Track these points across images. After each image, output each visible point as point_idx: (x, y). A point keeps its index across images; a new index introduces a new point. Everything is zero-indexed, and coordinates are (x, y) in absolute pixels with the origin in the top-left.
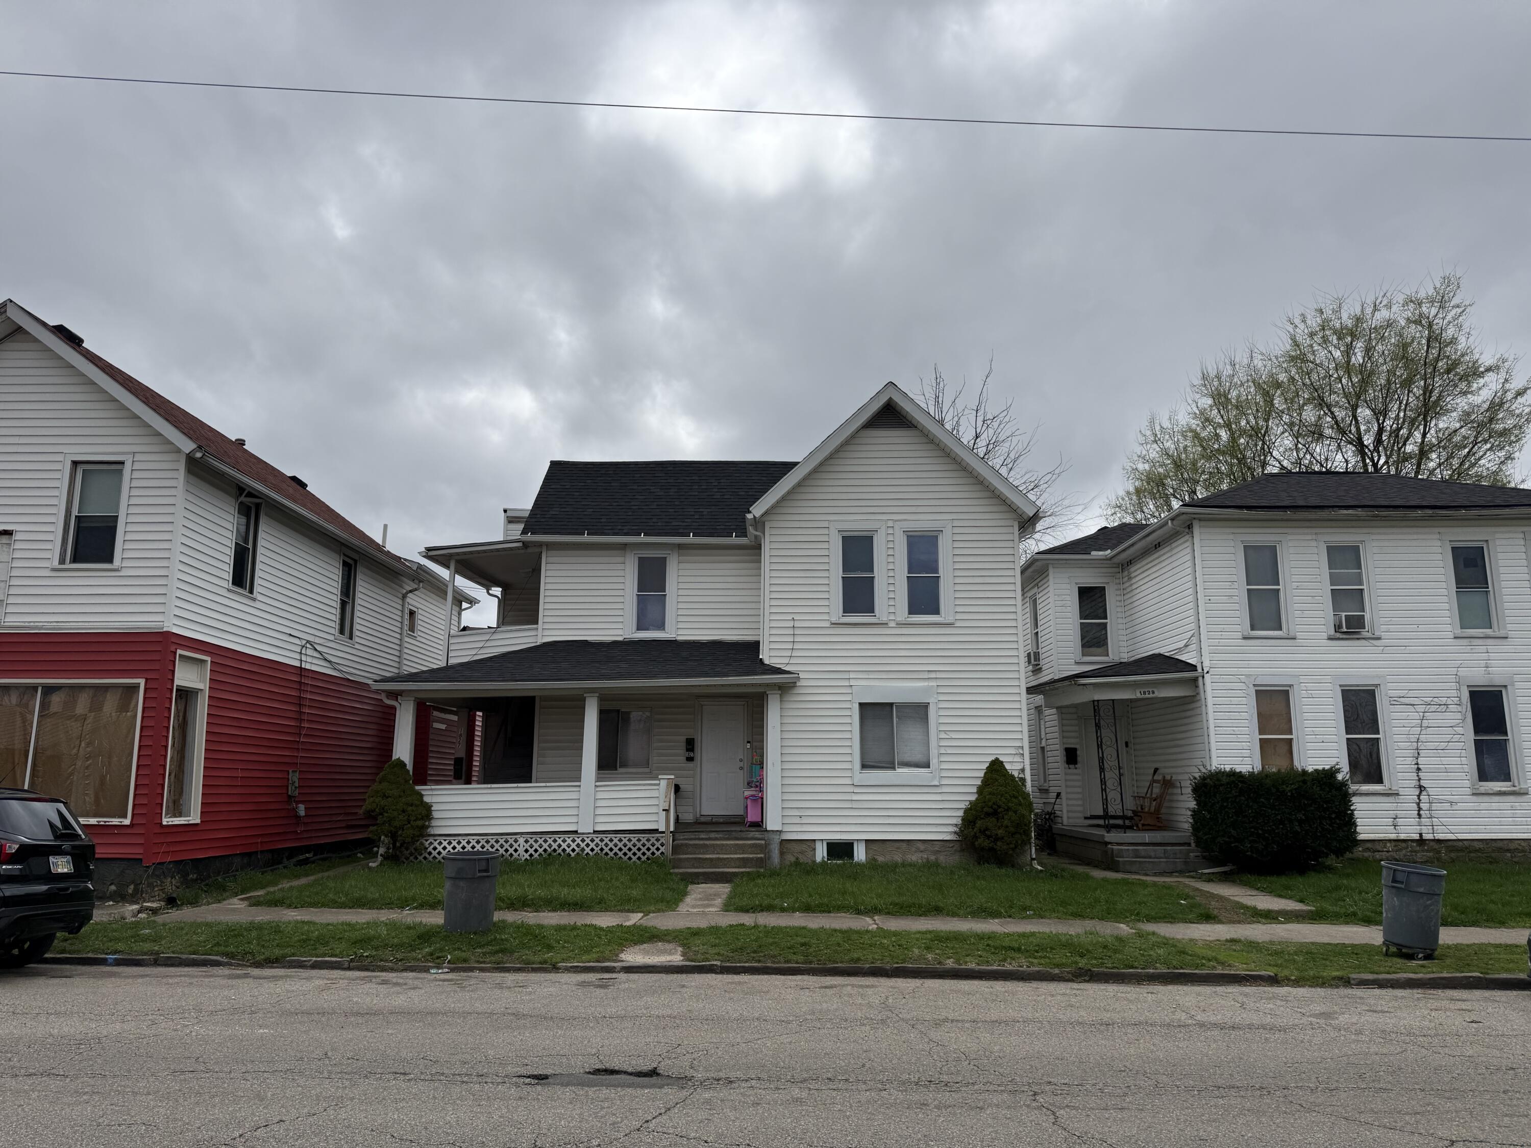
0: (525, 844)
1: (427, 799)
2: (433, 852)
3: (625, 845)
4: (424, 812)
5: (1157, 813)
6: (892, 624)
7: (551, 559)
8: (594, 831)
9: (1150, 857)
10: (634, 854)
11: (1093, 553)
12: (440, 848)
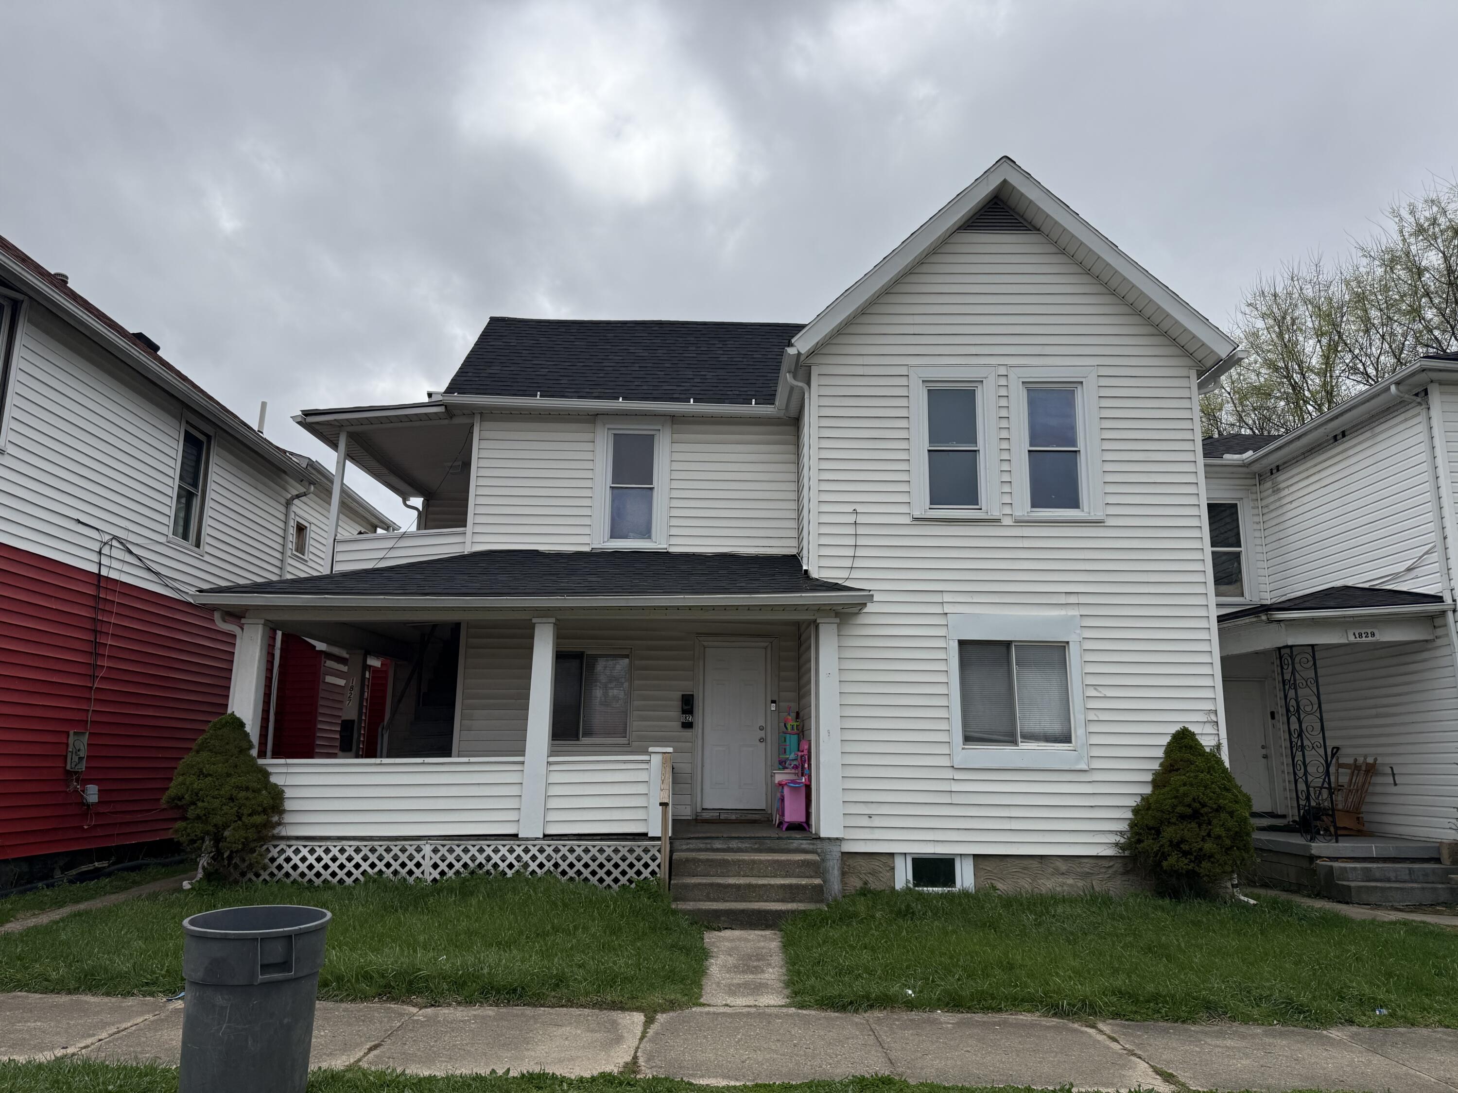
0: (433, 855)
1: (273, 779)
2: (285, 865)
3: (594, 859)
4: (267, 802)
5: (1356, 813)
6: (1007, 521)
7: (486, 434)
8: (545, 836)
9: (1389, 880)
10: (609, 873)
11: (1226, 456)
12: (296, 860)
